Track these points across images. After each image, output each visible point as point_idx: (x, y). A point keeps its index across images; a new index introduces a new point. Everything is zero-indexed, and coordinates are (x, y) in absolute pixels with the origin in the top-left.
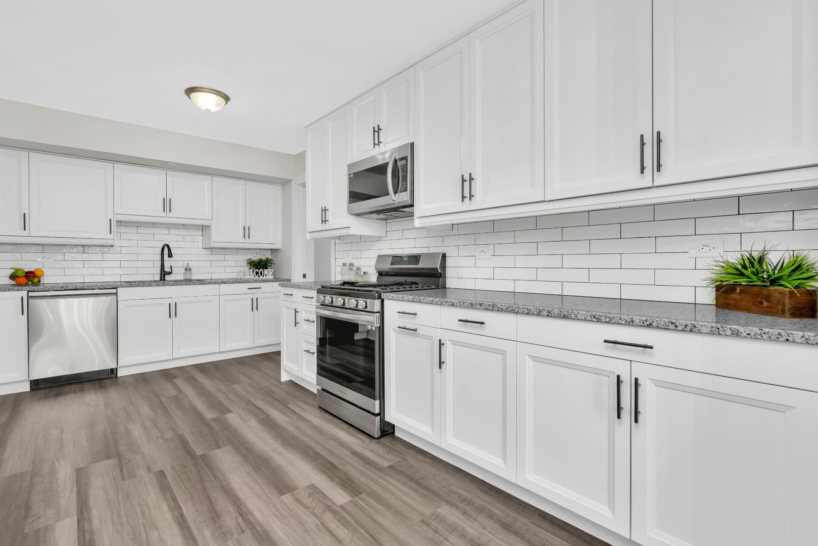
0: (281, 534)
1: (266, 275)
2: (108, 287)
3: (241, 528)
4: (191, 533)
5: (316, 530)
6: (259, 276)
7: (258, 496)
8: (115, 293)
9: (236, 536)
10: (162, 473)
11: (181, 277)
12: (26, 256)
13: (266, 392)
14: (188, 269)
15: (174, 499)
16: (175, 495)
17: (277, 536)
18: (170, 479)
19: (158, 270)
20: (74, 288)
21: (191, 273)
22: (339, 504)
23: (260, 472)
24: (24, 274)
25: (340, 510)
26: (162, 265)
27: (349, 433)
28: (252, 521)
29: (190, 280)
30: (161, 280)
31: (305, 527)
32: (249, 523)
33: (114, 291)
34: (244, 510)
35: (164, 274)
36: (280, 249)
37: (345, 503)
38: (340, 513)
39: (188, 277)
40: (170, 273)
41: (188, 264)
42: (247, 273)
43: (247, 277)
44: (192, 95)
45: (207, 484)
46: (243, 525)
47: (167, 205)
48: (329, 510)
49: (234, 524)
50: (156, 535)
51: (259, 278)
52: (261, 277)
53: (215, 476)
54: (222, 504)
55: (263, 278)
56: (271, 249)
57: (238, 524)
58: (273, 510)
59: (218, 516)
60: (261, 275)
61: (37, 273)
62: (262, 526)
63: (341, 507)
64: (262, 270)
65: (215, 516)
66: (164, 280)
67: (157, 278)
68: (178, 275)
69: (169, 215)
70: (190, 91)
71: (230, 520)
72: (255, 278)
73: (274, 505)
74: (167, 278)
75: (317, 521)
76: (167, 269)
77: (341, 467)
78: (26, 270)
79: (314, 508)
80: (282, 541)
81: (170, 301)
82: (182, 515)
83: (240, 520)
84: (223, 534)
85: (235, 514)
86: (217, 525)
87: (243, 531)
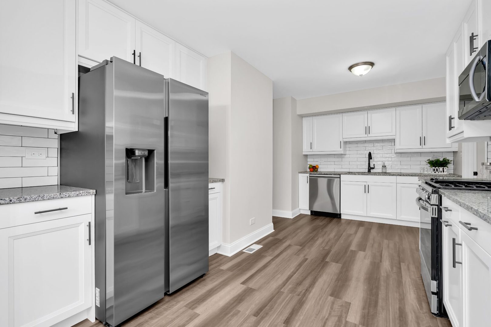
0: (308, 307)
1: (441, 172)
2: (337, 174)
3: (300, 294)
4: (286, 283)
5: (321, 318)
6: (435, 172)
7: (322, 289)
8: (339, 177)
9: (295, 295)
10: (307, 259)
11: (380, 171)
12: (315, 160)
13: (399, 250)
14: (384, 167)
15: (297, 270)
16: (300, 269)
17: (305, 306)
18: (306, 263)
19: (367, 166)
20: (324, 174)
21: (386, 169)
22: (347, 320)
23: (337, 282)
24: (312, 167)
25: (344, 322)
26: (369, 164)
28: (306, 295)
29: (386, 173)
30: (368, 172)
31: (319, 313)
32: (305, 294)
33: (339, 176)
34: (310, 289)
35: (370, 169)
36: (457, 152)
37: (351, 323)
38: (342, 323)
39: (384, 171)
40: (373, 168)
41: (384, 163)
42: (426, 170)
43: (426, 173)
44: (352, 70)
45: (313, 272)
46: (302, 293)
47: (368, 130)
48: (338, 318)
49: (300, 290)
50: (279, 276)
51: (435, 173)
52: (437, 173)
53: (319, 271)
54: (307, 283)
55: (438, 174)
56: (453, 152)
57: (301, 292)
58: (319, 298)
59: (300, 284)
60: (437, 171)
61: (317, 167)
62: (306, 299)
63: (346, 322)
64: (438, 168)
65: (299, 284)
66: (370, 172)
67: (367, 171)
68: (379, 169)
69: (369, 135)
70: (350, 68)
71: (301, 289)
72: (432, 173)
73: (322, 297)
74: (372, 171)
75: (327, 316)
76: (372, 166)
77: (379, 308)
78: (313, 165)
79: (334, 311)
80: (304, 309)
81: (365, 183)
82: (292, 276)
83: (304, 291)
84: (292, 291)
85: (305, 288)
86: (295, 287)
87: (299, 295)
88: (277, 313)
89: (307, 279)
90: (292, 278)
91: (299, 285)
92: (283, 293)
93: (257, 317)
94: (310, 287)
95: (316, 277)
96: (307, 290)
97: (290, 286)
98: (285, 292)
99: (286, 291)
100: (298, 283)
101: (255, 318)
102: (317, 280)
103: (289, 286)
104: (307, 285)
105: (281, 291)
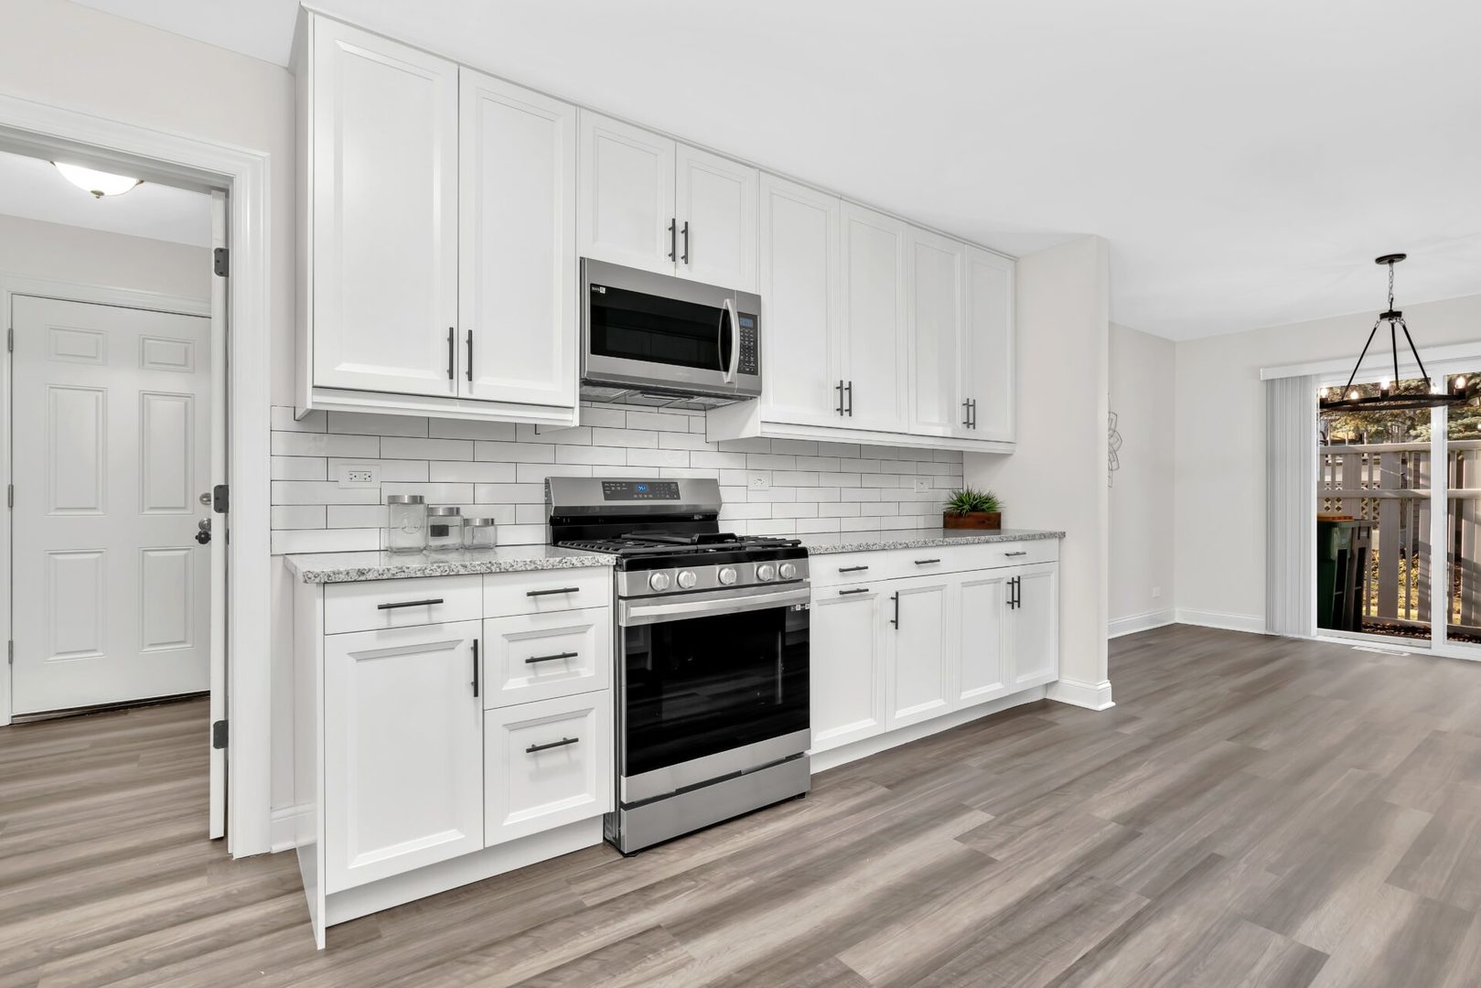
3: (1086, 880)
4: (1129, 923)
9: (1104, 881)
22: (991, 816)
27: (779, 818)
32: (1073, 876)
45: (1000, 946)
46: (1078, 881)
49: (1081, 889)
50: (1160, 959)
57: (1082, 884)
58: (1033, 862)
59: (1077, 907)
71: (1079, 894)
73: (1024, 862)
79: (1010, 833)
82: (1100, 948)
83: (1071, 885)
84: (1110, 894)
85: (1062, 893)
86: (1096, 903)
87: (1091, 878)
88: (1160, 852)
89: (1042, 924)
90: (1104, 937)
91: (1081, 906)
92: (1143, 893)
93: (1213, 854)
94: (1045, 893)
95: (1002, 923)
96: (1061, 886)
97: (1116, 908)
98: (1138, 893)
99: (1133, 896)
100: (1081, 912)
101: (1217, 851)
102: (1002, 912)
103: (1120, 910)
104: (1053, 900)
105: (1148, 901)
